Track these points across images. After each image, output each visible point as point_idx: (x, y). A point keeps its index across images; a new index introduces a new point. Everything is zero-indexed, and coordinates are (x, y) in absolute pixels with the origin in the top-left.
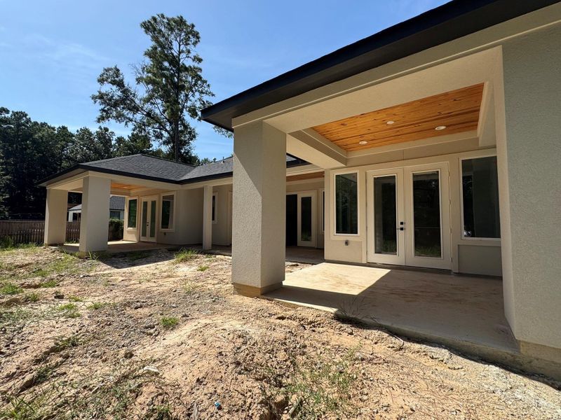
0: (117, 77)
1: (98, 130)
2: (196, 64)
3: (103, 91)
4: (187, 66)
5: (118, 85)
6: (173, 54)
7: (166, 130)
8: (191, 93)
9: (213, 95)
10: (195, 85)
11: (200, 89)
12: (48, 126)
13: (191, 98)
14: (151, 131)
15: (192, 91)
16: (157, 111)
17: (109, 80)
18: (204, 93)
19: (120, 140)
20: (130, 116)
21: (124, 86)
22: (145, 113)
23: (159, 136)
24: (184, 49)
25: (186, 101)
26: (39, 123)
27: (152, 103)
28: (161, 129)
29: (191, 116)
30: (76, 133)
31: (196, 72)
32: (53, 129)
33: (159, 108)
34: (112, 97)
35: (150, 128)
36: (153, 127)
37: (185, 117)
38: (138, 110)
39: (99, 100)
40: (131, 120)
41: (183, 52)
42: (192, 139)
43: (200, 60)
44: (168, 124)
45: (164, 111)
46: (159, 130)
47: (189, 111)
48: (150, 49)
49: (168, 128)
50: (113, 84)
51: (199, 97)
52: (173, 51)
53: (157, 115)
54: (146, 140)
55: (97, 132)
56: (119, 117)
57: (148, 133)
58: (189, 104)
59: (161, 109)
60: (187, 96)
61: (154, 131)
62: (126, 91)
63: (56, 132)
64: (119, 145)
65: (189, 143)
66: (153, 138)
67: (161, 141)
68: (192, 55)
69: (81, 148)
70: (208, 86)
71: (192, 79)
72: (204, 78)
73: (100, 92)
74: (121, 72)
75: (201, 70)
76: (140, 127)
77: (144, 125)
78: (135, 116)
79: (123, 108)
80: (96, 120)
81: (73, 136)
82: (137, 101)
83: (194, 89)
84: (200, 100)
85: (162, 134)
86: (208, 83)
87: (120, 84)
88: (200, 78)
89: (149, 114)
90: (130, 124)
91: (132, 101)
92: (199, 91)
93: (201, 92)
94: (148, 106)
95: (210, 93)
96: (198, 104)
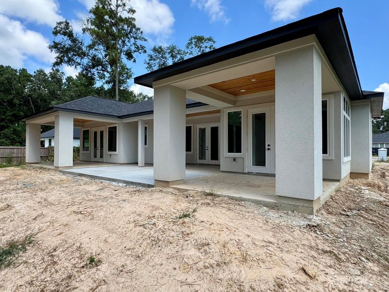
0: (68, 29)
1: (51, 71)
2: (130, 15)
3: (57, 41)
4: (123, 18)
5: (69, 36)
6: (111, 9)
7: (108, 72)
8: (127, 40)
9: (145, 40)
10: (131, 32)
11: (135, 36)
12: (12, 69)
13: (128, 43)
14: (96, 73)
15: (128, 38)
16: (100, 56)
17: (62, 32)
18: (137, 39)
19: (69, 79)
20: (79, 60)
21: (73, 36)
22: (91, 58)
23: (102, 77)
24: (121, 4)
25: (123, 46)
26: (4, 66)
27: (96, 49)
28: (103, 71)
29: (127, 59)
30: (34, 74)
31: (130, 22)
32: (16, 71)
33: (100, 52)
34: (64, 46)
35: (94, 70)
36: (97, 70)
37: (122, 60)
38: (85, 56)
39: (54, 49)
40: (79, 64)
41: (119, 6)
42: (129, 78)
43: (133, 11)
44: (110, 66)
45: (106, 56)
46: (102, 72)
47: (126, 54)
48: (94, 7)
49: (109, 69)
50: (65, 35)
51: (134, 42)
52: (112, 7)
53: (100, 59)
54: (91, 80)
55: (50, 73)
56: (70, 61)
57: (94, 74)
58: (126, 48)
59: (104, 54)
60: (124, 42)
61: (98, 72)
62: (74, 40)
63: (18, 74)
64: (69, 83)
65: (126, 81)
66: (98, 79)
67: (104, 81)
68: (127, 8)
69: (38, 86)
70: (142, 32)
71: (128, 27)
72: (137, 26)
73: (54, 42)
74: (70, 25)
75: (135, 20)
76: (86, 69)
77: (90, 68)
78: (82, 60)
79: (73, 55)
80: (52, 65)
81: (32, 76)
82: (84, 49)
83: (129, 36)
84: (135, 44)
85: (104, 75)
86: (141, 30)
87: (70, 35)
88: (134, 26)
89: (94, 58)
90: (78, 67)
91: (80, 48)
92: (134, 37)
93: (135, 38)
94: (92, 52)
95: (143, 38)
96: (133, 48)
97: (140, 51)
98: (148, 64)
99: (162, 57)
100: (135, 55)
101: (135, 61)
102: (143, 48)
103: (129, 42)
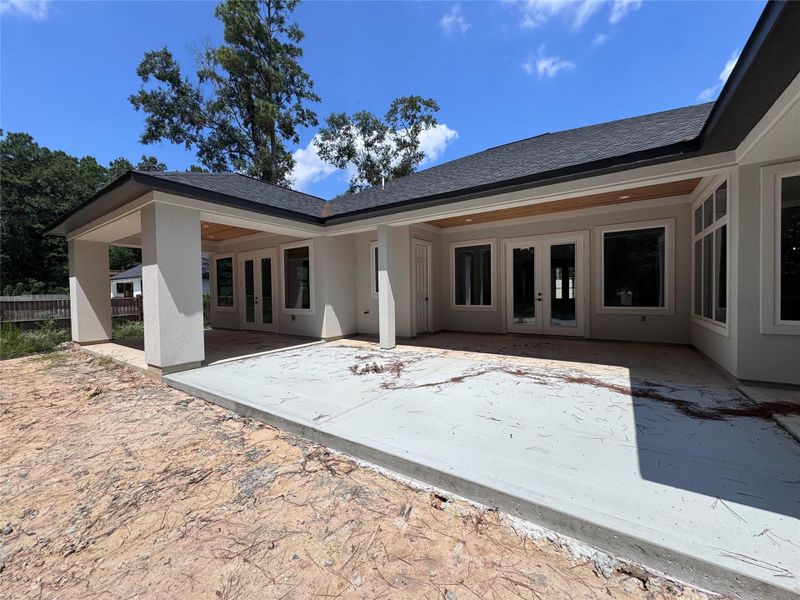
0: (168, 66)
2: (294, 43)
3: (148, 91)
4: (281, 44)
5: (171, 82)
6: (258, 21)
7: (250, 155)
8: (284, 96)
9: (318, 100)
10: (292, 81)
11: (298, 90)
13: (286, 103)
15: (287, 93)
17: (157, 73)
18: (303, 96)
20: (192, 132)
21: (179, 82)
22: (216, 127)
24: (276, 18)
27: (226, 112)
28: (241, 153)
29: (284, 135)
30: (109, 167)
33: (237, 119)
34: (163, 100)
35: (224, 151)
39: (143, 105)
40: (195, 140)
41: (273, 20)
42: (287, 170)
43: (299, 36)
44: (253, 145)
46: (238, 155)
47: (283, 127)
49: (252, 150)
50: (164, 80)
51: (296, 102)
53: (234, 129)
56: (176, 134)
59: (242, 120)
60: (279, 99)
62: (183, 91)
63: (79, 165)
68: (286, 27)
70: (311, 84)
72: (304, 70)
73: (142, 93)
74: (174, 59)
75: (301, 53)
78: (200, 132)
82: (203, 107)
83: (289, 89)
84: (298, 107)
85: (244, 161)
86: (310, 80)
87: (174, 79)
88: (298, 69)
89: (223, 126)
90: (193, 145)
91: (195, 107)
92: (296, 93)
93: (300, 95)
94: (220, 116)
95: (313, 95)
96: (294, 115)
97: (306, 122)
98: (321, 145)
99: (345, 134)
100: (297, 128)
101: (297, 140)
102: (311, 115)
103: (288, 101)
